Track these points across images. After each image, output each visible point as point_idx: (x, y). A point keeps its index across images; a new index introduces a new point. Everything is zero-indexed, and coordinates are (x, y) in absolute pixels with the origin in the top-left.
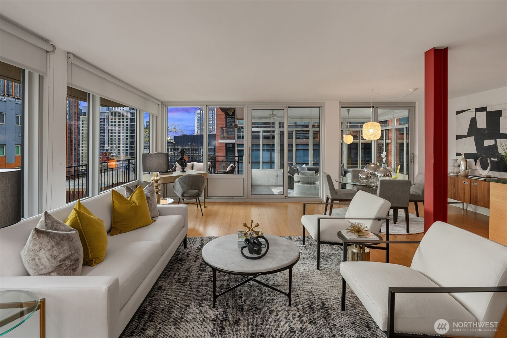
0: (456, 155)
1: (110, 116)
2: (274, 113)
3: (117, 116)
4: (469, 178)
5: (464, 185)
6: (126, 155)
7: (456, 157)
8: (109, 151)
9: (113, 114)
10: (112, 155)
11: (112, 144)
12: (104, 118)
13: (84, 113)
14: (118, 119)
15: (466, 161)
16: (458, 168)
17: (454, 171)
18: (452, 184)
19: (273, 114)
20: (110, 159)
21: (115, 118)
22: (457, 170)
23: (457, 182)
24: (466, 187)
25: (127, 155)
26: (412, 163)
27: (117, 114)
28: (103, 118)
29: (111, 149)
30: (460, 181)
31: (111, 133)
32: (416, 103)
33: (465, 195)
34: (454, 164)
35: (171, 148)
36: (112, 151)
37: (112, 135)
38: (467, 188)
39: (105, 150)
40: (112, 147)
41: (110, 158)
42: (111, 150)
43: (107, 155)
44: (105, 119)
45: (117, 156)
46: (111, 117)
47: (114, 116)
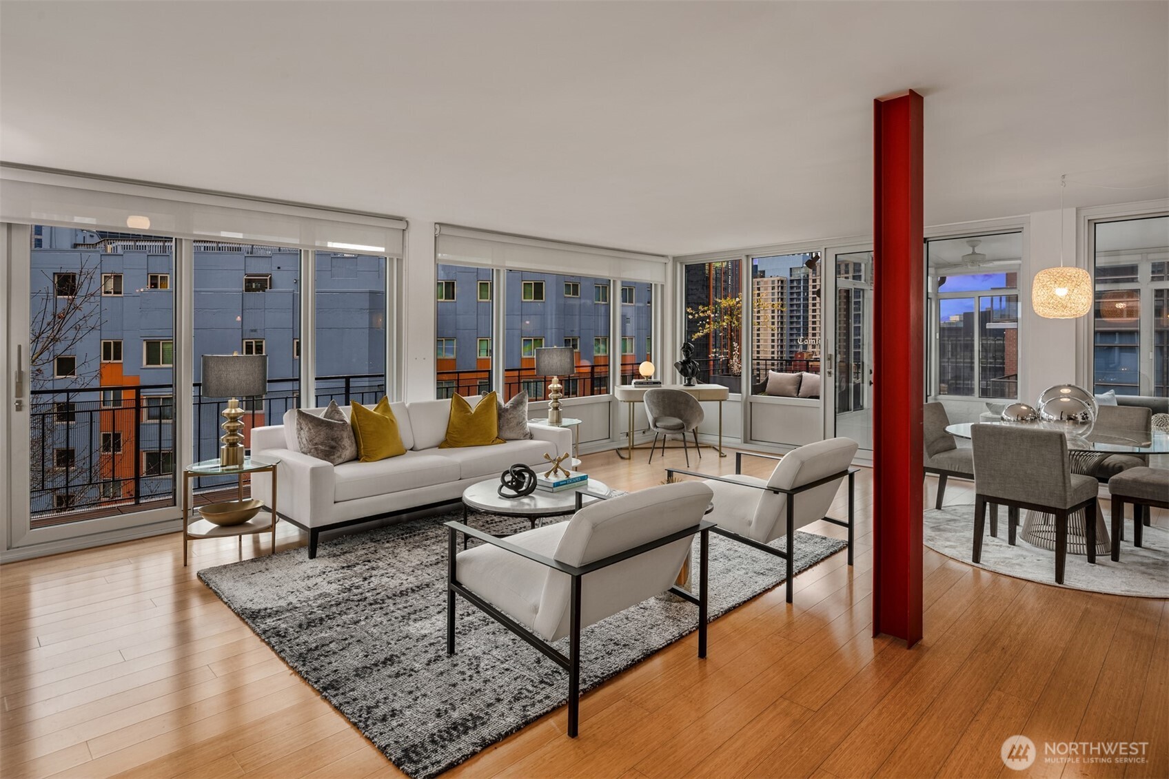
2: (977, 251)
8: (810, 349)
10: (814, 357)
11: (814, 335)
12: (800, 280)
13: (760, 271)
19: (974, 253)
28: (796, 280)
31: (813, 310)
36: (815, 350)
37: (815, 315)
39: (801, 347)
40: (815, 340)
41: (810, 364)
42: (814, 347)
43: (803, 359)
44: (802, 282)
46: (814, 275)
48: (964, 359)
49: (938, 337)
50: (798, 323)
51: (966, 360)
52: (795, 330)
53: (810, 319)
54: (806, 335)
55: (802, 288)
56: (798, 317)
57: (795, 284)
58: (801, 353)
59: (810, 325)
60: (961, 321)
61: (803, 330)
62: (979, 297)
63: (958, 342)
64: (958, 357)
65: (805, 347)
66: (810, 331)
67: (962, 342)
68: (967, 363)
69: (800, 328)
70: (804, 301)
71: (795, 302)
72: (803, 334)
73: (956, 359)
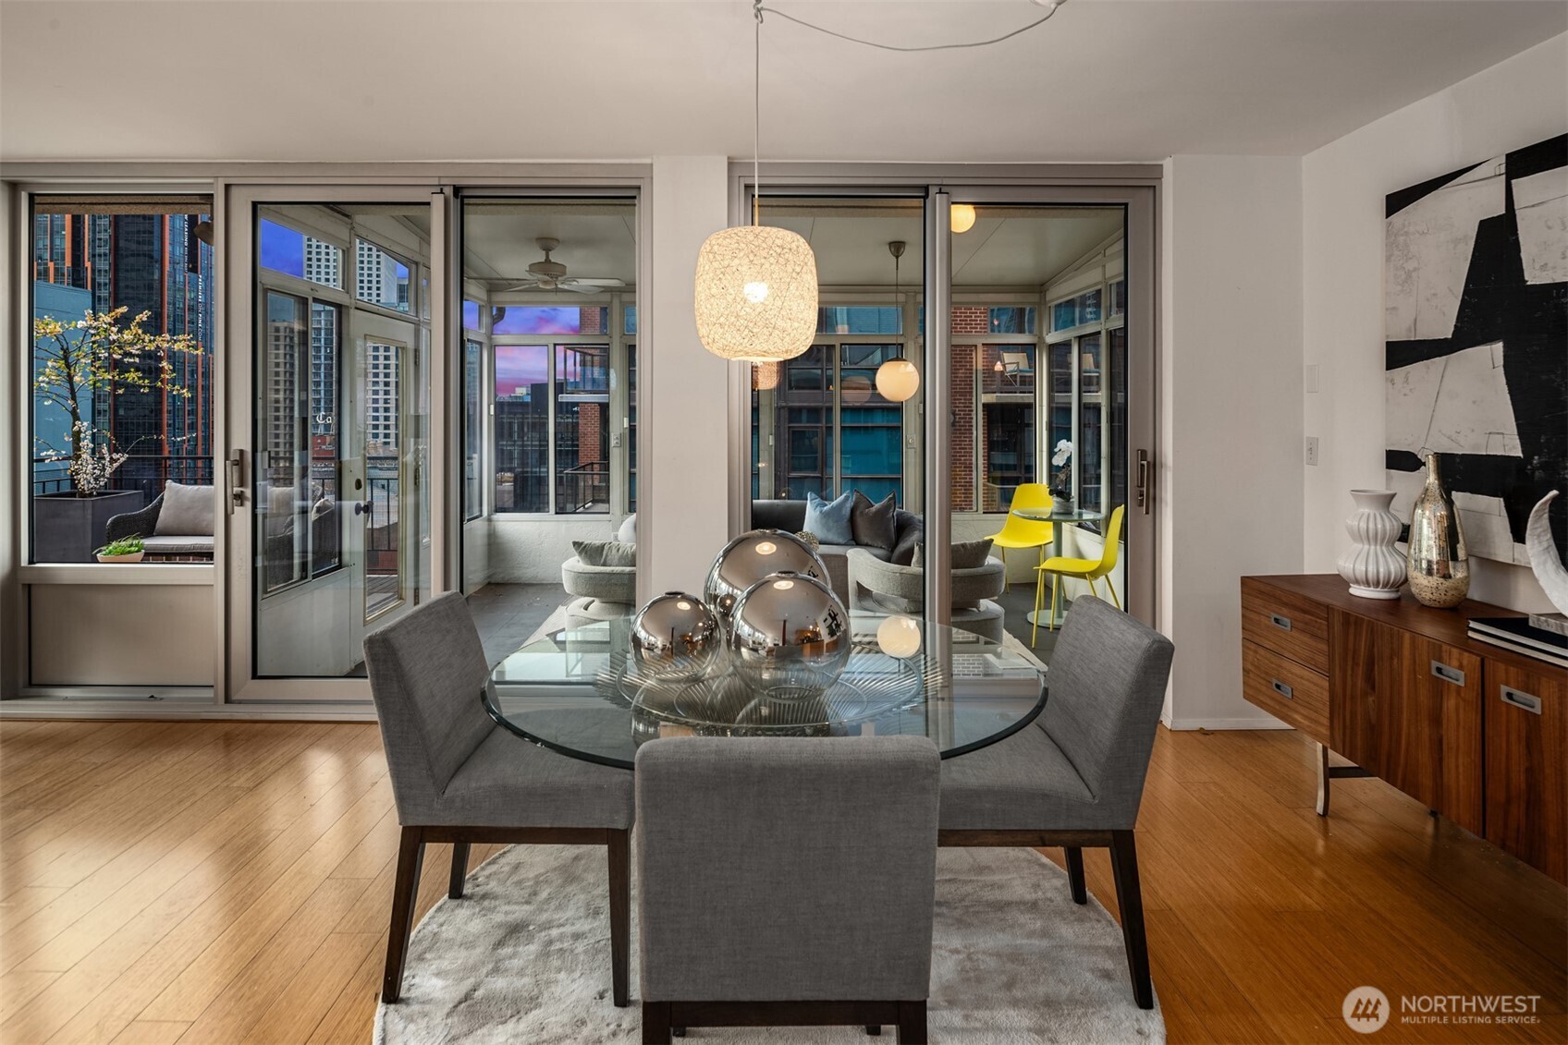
0: (1389, 467)
4: (1471, 634)
5: (1439, 687)
7: (1389, 479)
15: (1449, 503)
16: (1398, 545)
17: (1372, 569)
18: (1355, 664)
19: (548, 261)
22: (1390, 565)
23: (1391, 658)
24: (1450, 703)
25: (389, 443)
26: (1141, 505)
30: (1406, 652)
32: (1162, 165)
33: (1441, 760)
34: (1371, 526)
35: (520, 420)
38: (1458, 717)
48: (532, 441)
49: (492, 413)
51: (534, 443)
55: (323, 340)
60: (528, 394)
61: (325, 402)
62: (555, 345)
63: (525, 421)
64: (525, 438)
67: (530, 420)
68: (535, 446)
70: (325, 359)
72: (325, 408)
73: (523, 441)
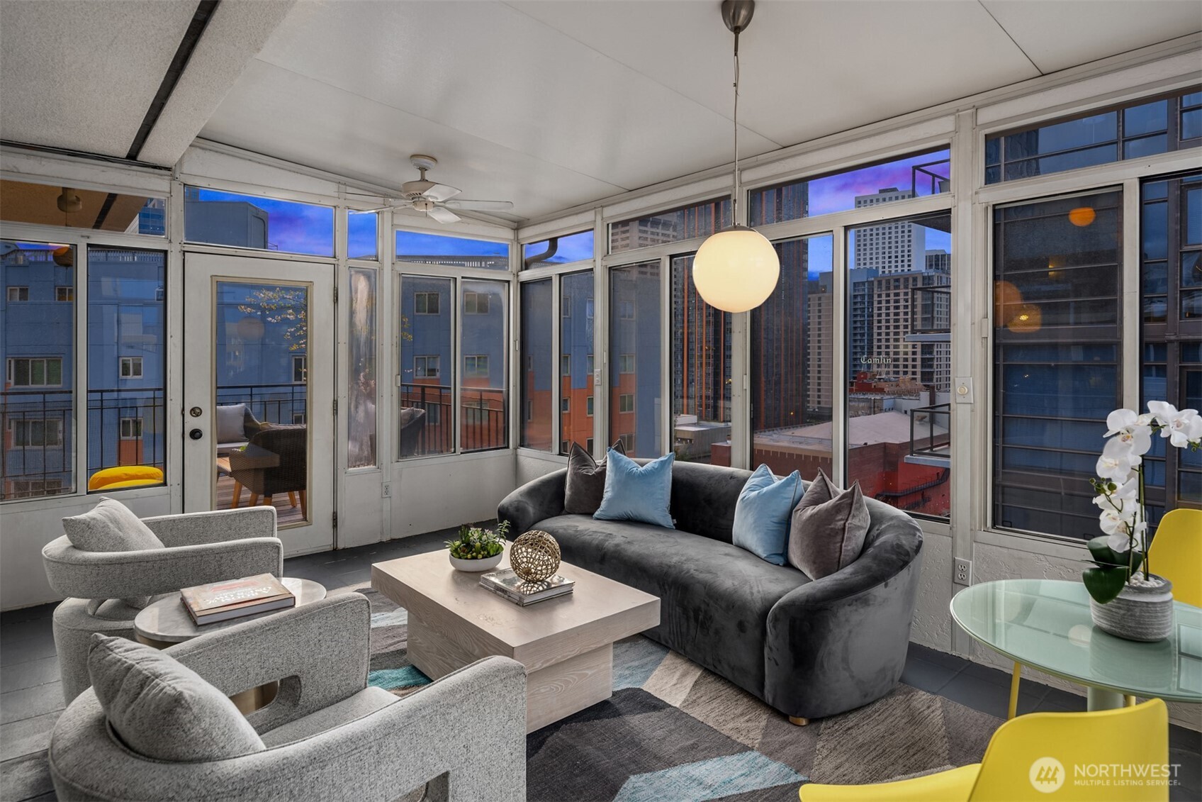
1: (875, 289)
3: (892, 287)
6: (915, 379)
8: (875, 369)
9: (884, 283)
10: (877, 377)
11: (879, 353)
12: (864, 295)
14: (894, 293)
20: (873, 387)
21: (888, 292)
27: (892, 282)
28: (860, 295)
29: (878, 365)
31: (878, 327)
36: (880, 369)
37: (881, 333)
39: (865, 366)
40: (880, 359)
41: (873, 385)
43: (866, 379)
44: (866, 297)
45: (890, 381)
46: (879, 290)
47: (884, 288)
50: (862, 340)
52: (858, 348)
53: (875, 336)
54: (870, 353)
56: (863, 335)
57: (859, 299)
58: (864, 373)
59: (875, 343)
61: (868, 348)
65: (869, 366)
66: (875, 349)
69: (864, 346)
71: (859, 319)
72: (868, 352)
